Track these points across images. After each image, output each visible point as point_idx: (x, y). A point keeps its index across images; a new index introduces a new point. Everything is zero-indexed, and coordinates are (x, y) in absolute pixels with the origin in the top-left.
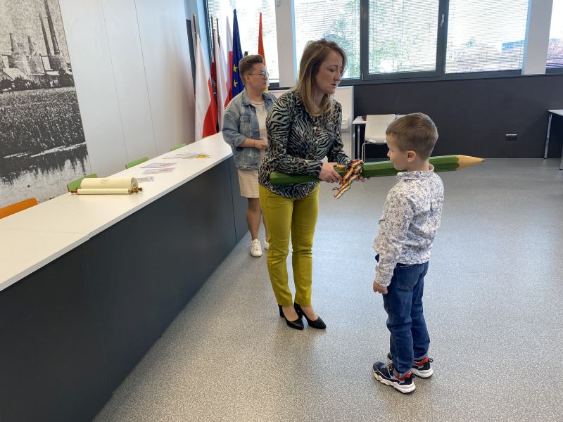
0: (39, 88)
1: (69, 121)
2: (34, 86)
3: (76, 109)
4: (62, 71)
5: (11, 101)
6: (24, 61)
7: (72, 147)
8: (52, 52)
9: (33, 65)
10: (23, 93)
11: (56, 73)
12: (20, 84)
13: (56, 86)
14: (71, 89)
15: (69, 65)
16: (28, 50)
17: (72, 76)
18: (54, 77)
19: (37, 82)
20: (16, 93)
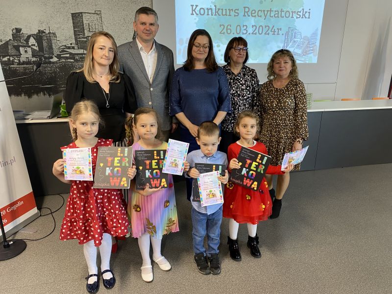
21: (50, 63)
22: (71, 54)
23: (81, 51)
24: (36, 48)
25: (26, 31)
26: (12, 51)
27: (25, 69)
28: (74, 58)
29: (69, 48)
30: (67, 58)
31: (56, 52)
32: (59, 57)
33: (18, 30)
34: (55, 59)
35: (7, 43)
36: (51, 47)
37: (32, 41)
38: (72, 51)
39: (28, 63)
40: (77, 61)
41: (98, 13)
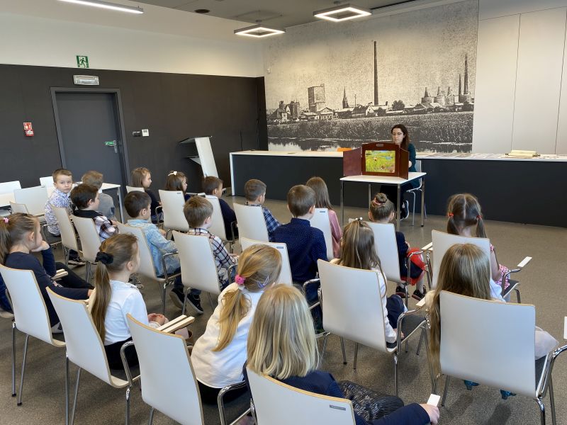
0: (448, 111)
1: (463, 129)
2: (445, 111)
3: (470, 124)
4: (466, 103)
5: (430, 117)
6: (443, 100)
7: (460, 144)
8: (462, 93)
9: (447, 100)
10: (437, 114)
11: (462, 104)
12: (437, 110)
13: (459, 111)
14: (471, 112)
15: (473, 99)
16: (446, 94)
17: (473, 105)
18: (459, 106)
19: (448, 109)
20: (434, 114)
21: (295, 122)
22: (306, 116)
23: (312, 114)
24: (289, 113)
25: (285, 103)
26: (278, 116)
27: (284, 127)
28: (307, 119)
29: (305, 112)
30: (304, 119)
31: (299, 115)
32: (300, 118)
33: (282, 102)
34: (298, 120)
35: (276, 111)
36: (296, 113)
37: (288, 109)
38: (307, 114)
39: (285, 123)
40: (309, 120)
41: (322, 86)
